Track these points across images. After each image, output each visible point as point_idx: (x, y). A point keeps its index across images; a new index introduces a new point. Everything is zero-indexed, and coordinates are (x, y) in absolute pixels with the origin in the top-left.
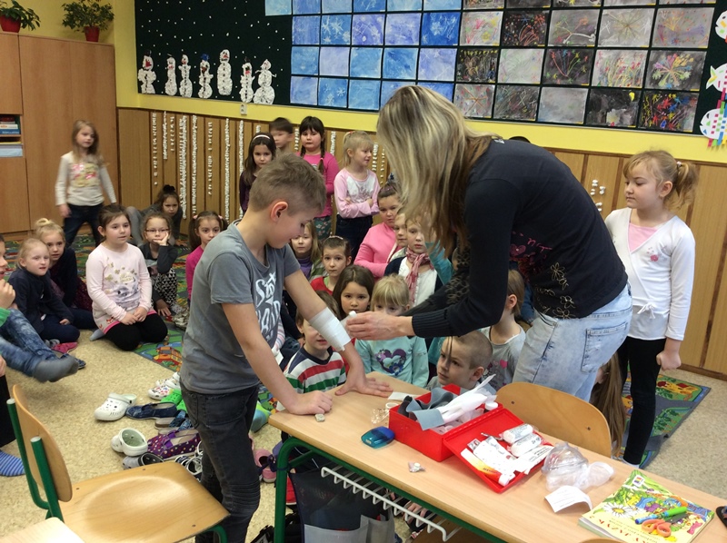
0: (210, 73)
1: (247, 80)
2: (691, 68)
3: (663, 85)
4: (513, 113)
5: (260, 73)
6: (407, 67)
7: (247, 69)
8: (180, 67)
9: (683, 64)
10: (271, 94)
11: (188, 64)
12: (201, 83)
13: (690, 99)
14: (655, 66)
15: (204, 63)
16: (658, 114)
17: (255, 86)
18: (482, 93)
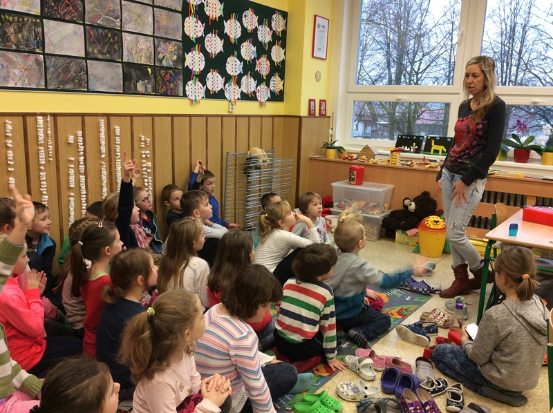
2: (176, 53)
3: (164, 63)
4: (66, 83)
9: (173, 50)
13: (179, 74)
14: (159, 49)
16: (166, 84)
18: (31, 63)
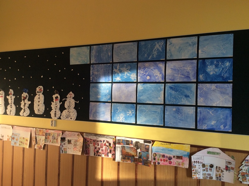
0: (29, 100)
1: (55, 105)
5: (66, 100)
6: (187, 96)
7: (57, 98)
8: (8, 97)
10: (74, 114)
11: (13, 95)
12: (22, 106)
15: (25, 94)
17: (62, 108)
